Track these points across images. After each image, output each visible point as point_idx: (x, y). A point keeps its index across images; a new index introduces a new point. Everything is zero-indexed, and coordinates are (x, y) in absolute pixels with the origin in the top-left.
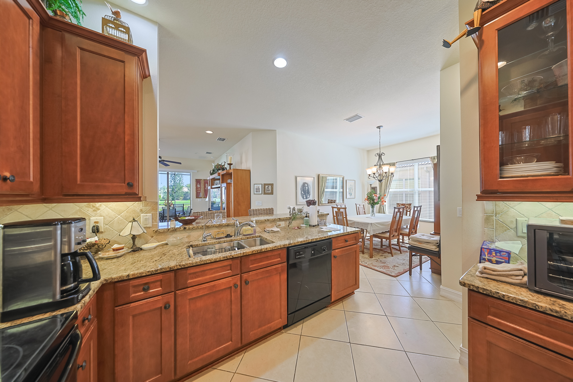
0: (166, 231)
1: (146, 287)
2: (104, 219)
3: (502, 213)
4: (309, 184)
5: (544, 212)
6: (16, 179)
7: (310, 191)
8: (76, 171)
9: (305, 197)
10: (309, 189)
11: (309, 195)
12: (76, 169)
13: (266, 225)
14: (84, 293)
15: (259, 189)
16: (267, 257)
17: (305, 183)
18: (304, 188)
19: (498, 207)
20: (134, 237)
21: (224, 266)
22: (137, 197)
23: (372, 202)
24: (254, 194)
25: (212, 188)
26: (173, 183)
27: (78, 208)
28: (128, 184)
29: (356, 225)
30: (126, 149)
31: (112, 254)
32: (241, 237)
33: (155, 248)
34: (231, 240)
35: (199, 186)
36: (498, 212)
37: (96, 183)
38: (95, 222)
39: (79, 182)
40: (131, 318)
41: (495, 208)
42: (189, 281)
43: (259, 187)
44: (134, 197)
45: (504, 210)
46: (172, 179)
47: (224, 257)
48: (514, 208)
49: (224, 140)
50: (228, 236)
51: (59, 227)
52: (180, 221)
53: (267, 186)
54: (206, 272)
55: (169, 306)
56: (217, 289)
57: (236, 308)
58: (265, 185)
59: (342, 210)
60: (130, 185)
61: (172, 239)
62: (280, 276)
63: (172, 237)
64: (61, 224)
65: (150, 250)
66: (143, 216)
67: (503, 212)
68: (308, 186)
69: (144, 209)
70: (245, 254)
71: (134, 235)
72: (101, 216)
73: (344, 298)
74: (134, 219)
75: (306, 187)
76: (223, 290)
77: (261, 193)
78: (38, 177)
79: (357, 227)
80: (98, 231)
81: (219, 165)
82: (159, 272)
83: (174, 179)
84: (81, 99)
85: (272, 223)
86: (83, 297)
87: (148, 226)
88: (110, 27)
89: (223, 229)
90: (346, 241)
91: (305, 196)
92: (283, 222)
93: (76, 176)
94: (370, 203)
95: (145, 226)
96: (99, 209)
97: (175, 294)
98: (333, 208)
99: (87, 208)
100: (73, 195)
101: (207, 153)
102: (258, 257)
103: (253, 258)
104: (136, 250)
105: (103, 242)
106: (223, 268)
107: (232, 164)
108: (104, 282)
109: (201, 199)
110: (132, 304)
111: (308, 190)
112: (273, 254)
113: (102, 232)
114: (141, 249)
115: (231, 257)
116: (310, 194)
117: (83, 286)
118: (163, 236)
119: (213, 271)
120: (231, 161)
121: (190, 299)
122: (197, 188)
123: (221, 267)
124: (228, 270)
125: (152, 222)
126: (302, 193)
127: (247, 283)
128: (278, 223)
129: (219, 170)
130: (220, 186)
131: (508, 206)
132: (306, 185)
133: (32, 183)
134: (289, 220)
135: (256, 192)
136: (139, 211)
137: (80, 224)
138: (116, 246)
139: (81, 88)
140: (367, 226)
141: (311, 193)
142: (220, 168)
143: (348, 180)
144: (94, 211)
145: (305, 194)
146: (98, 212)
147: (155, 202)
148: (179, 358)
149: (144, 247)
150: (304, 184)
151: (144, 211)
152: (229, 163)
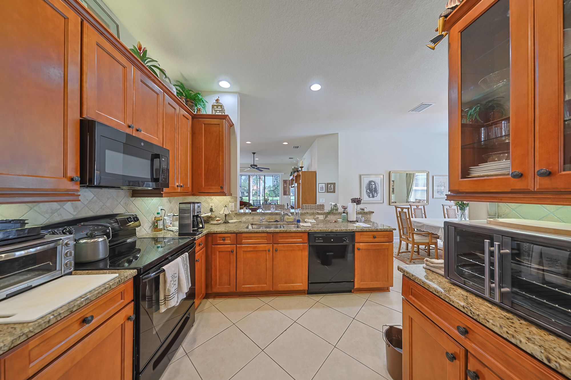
0: (240, 214)
1: (224, 239)
2: (215, 205)
3: (503, 215)
4: (377, 182)
5: (546, 216)
6: (184, 186)
7: (378, 189)
8: (202, 182)
9: (371, 196)
10: (377, 187)
11: (377, 194)
12: (203, 180)
13: (306, 216)
14: (200, 233)
15: (323, 188)
16: (292, 236)
17: (372, 181)
18: (370, 187)
19: (500, 208)
20: (226, 215)
21: (263, 237)
22: (225, 193)
23: (460, 203)
24: (319, 192)
25: (291, 187)
26: (276, 182)
27: (205, 199)
28: (221, 187)
29: (426, 228)
30: (220, 169)
31: (215, 222)
32: (284, 222)
33: (235, 223)
34: (277, 224)
35: (286, 186)
36: (500, 214)
37: (209, 187)
38: (211, 206)
39: (203, 187)
40: (218, 252)
41: (498, 210)
42: (243, 241)
43: (322, 186)
44: (223, 194)
45: (506, 212)
46: (275, 180)
47: (262, 231)
48: (515, 210)
49: (298, 147)
50: (277, 221)
51: (192, 205)
52: (250, 209)
53: (329, 185)
54: (252, 238)
55: (233, 251)
56: (258, 250)
57: (269, 264)
58: (328, 184)
59: (405, 210)
60: (222, 188)
61: (244, 219)
62: (302, 252)
63: (244, 218)
64: (193, 204)
65: (232, 223)
66: (230, 204)
67: (505, 214)
68: (375, 184)
69: (231, 200)
70: (275, 231)
71: (226, 214)
72: (213, 203)
73: (374, 291)
74: (226, 206)
75: (372, 186)
76: (261, 251)
77: (324, 191)
78: (191, 185)
79: (427, 230)
80: (212, 211)
81: (296, 168)
82: (229, 232)
83: (277, 180)
84: (204, 148)
85: (311, 216)
86: (199, 234)
87: (233, 210)
88: (215, 108)
89: (274, 216)
90: (374, 237)
91: (371, 194)
92: (322, 216)
93: (202, 184)
94: (458, 204)
95: (231, 210)
96: (213, 200)
97: (236, 246)
98: (396, 207)
99: (208, 199)
100: (202, 193)
101: (290, 158)
102: (285, 235)
103: (280, 235)
104: (226, 222)
105: (213, 216)
106: (262, 237)
107: (303, 167)
108: (208, 232)
109: (287, 196)
110: (218, 246)
111: (375, 188)
112: (296, 235)
113: (214, 212)
114: (229, 222)
115: (266, 232)
116: (378, 192)
117: (200, 230)
118: (240, 217)
119: (256, 238)
120: (302, 165)
121: (243, 251)
122: (284, 187)
123: (260, 237)
124: (265, 239)
125: (235, 208)
126: (368, 191)
127: (276, 251)
128: (316, 216)
129: (295, 172)
130: (294, 186)
131: (510, 208)
132: (373, 183)
133: (189, 187)
134: (326, 214)
135: (320, 190)
136: (229, 201)
137: (198, 204)
138: (218, 219)
139: (204, 143)
140: (438, 230)
141: (380, 191)
142: (296, 171)
143: (435, 176)
144: (211, 200)
145: (371, 193)
146: (213, 201)
147: (236, 197)
148: (238, 281)
149: (230, 221)
150: (370, 182)
151: (231, 202)
152: (300, 166)
